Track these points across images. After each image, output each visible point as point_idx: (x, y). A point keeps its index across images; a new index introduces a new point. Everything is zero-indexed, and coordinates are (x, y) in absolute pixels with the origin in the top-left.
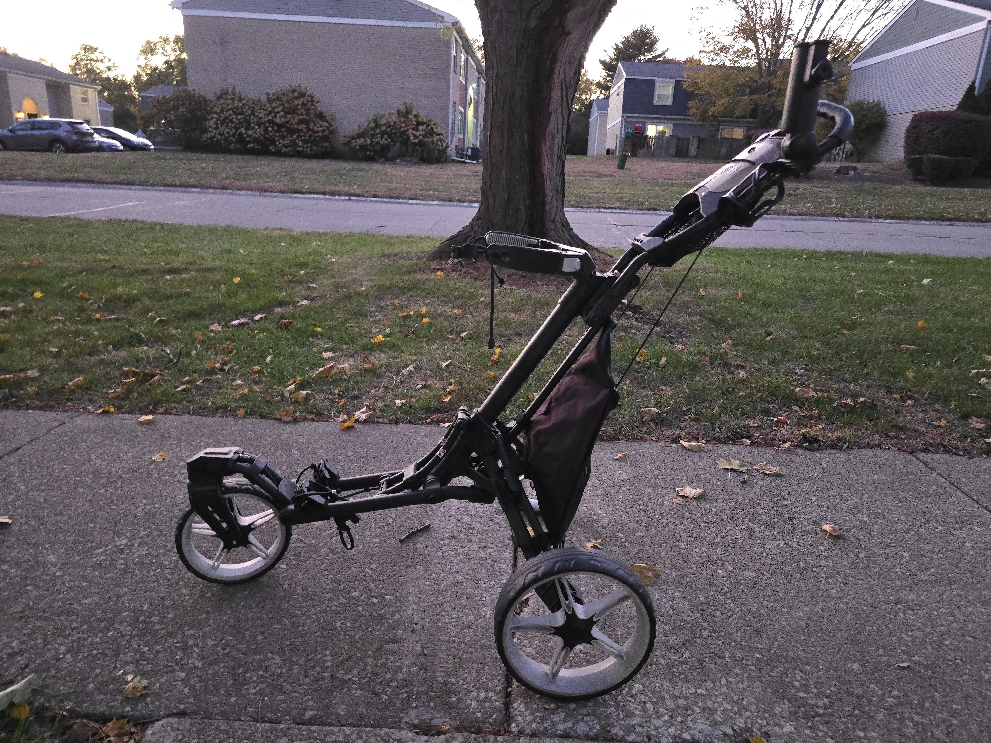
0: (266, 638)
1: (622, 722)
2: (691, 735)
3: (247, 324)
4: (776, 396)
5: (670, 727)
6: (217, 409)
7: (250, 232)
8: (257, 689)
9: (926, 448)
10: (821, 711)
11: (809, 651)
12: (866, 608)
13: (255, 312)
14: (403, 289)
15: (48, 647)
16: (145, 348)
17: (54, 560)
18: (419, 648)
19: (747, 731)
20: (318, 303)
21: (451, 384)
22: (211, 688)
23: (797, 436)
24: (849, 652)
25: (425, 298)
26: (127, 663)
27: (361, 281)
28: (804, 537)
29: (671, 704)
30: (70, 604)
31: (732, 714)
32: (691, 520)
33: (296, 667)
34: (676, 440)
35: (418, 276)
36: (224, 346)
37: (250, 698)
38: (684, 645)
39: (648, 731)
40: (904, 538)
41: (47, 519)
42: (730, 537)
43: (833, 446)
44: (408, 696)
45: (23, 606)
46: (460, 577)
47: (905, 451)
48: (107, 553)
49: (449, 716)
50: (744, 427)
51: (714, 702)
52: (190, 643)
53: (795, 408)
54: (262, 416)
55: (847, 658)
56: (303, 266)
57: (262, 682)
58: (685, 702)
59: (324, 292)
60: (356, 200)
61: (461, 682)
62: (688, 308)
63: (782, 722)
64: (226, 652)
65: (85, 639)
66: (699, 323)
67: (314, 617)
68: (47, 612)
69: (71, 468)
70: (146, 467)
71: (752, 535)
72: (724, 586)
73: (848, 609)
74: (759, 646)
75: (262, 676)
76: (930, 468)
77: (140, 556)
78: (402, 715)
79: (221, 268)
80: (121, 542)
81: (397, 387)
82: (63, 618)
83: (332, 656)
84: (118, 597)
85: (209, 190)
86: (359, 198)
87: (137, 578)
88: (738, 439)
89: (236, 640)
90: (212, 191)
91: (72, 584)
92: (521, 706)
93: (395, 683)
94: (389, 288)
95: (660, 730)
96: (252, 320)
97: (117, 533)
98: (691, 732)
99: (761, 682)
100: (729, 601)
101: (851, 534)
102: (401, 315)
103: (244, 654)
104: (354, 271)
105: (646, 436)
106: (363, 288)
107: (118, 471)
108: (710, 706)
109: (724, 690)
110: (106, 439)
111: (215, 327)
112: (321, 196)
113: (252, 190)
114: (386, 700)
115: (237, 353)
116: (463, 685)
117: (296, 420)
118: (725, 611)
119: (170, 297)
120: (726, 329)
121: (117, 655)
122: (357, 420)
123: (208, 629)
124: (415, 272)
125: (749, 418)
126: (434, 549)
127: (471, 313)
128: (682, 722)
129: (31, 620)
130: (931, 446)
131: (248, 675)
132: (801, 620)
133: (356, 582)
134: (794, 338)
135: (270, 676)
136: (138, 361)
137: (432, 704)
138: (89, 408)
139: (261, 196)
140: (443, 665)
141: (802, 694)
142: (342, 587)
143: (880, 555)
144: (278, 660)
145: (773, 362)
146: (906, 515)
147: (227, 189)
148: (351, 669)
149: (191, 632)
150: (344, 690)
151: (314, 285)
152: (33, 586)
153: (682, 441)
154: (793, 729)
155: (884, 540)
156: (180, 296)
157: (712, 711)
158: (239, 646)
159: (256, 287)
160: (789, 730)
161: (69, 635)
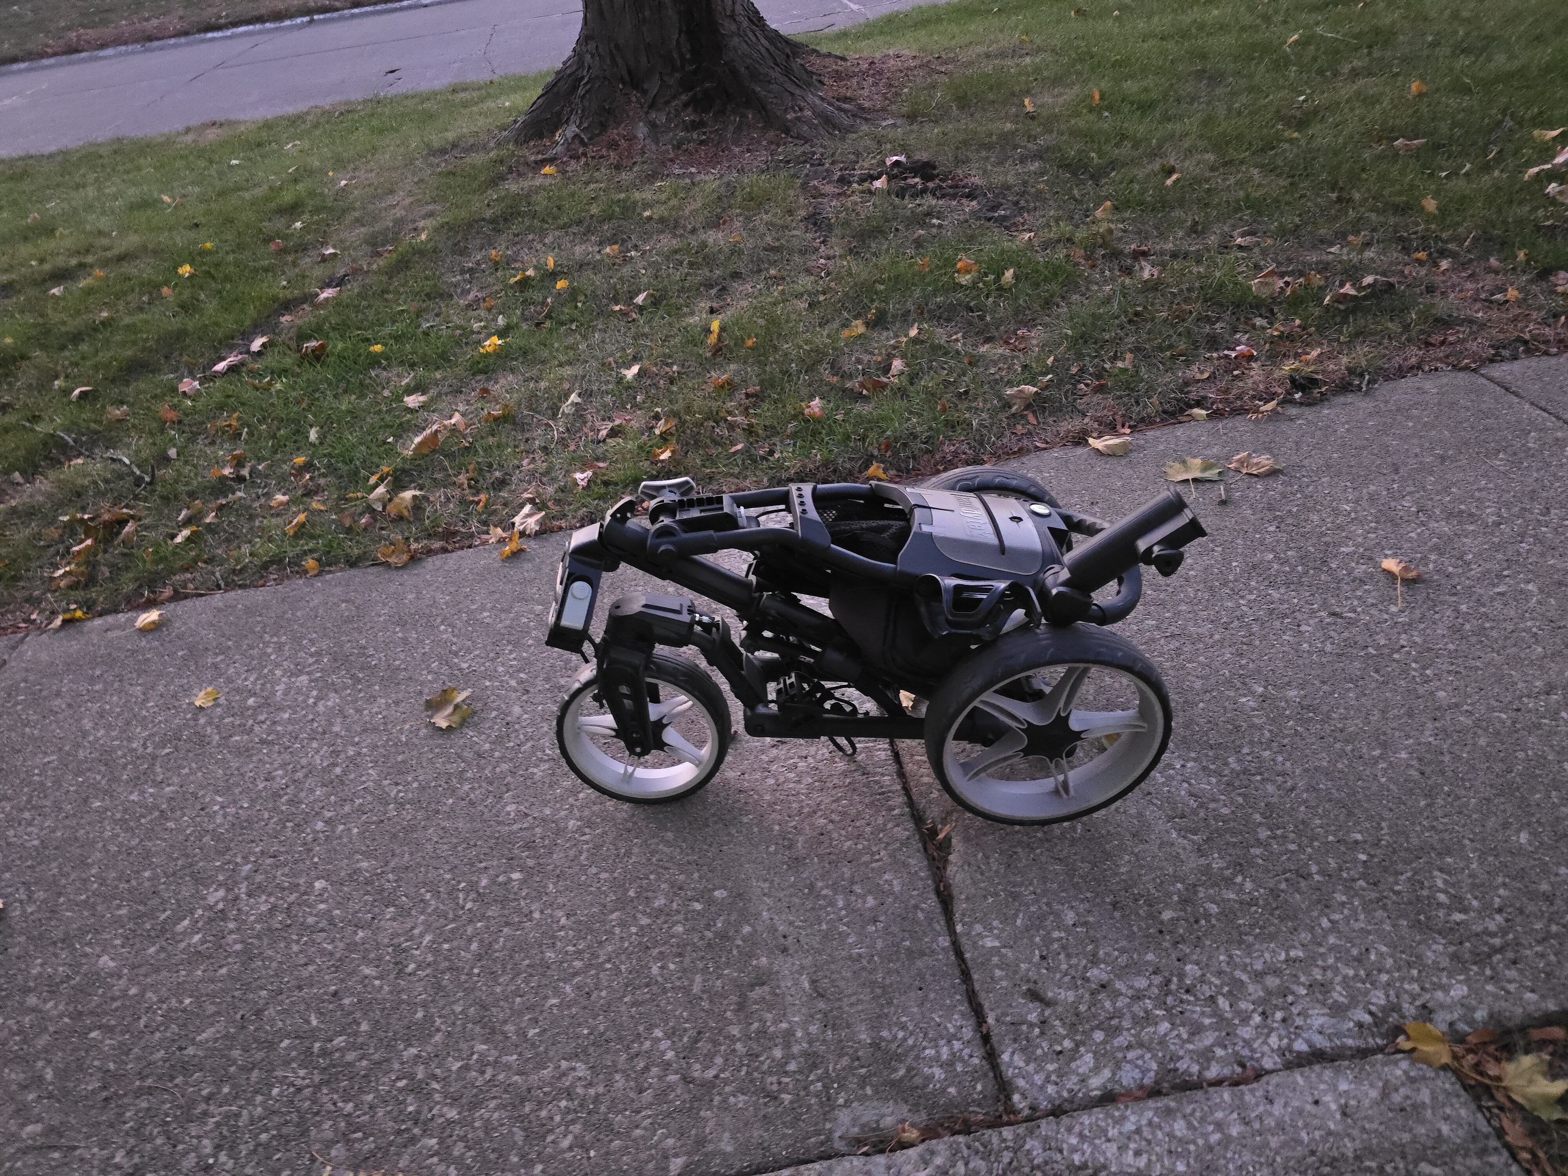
0: (545, 1030)
1: (1191, 1047)
2: (1307, 1041)
3: (242, 364)
4: (1221, 305)
5: (1268, 1035)
6: (265, 566)
7: (161, 144)
8: (570, 1137)
9: (1497, 354)
10: (1497, 941)
11: (1441, 827)
12: (1504, 716)
13: (248, 337)
14: (493, 221)
15: (180, 1147)
16: (80, 461)
17: (112, 964)
18: (806, 985)
19: (1393, 1010)
20: (354, 287)
21: (657, 417)
22: (493, 1156)
23: (1280, 382)
24: (1504, 811)
25: (543, 233)
26: (329, 1144)
27: (414, 221)
28: (1359, 593)
29: (1255, 990)
30: (181, 1049)
31: (1359, 985)
32: (1162, 604)
33: (617, 1077)
34: (1080, 440)
35: (512, 186)
36: (221, 423)
37: (565, 1160)
38: (1239, 867)
39: (1236, 1053)
40: (1519, 554)
41: (63, 881)
42: (1236, 623)
43: (1344, 388)
44: (824, 1086)
45: (100, 1075)
46: (822, 821)
47: (1466, 368)
48: (200, 924)
49: (906, 1108)
50: (1186, 384)
51: (1325, 969)
52: (420, 1076)
53: (1259, 322)
54: (353, 563)
55: (1506, 826)
56: (293, 210)
57: (573, 1122)
58: (1277, 981)
59: (354, 261)
60: (325, 21)
61: (901, 1035)
62: (1015, 147)
63: (1444, 980)
64: (488, 1076)
65: (237, 1115)
66: (1042, 174)
67: (608, 966)
68: (147, 1077)
69: (60, 760)
70: (192, 723)
71: (1271, 612)
72: (1261, 728)
73: (1477, 723)
74: (1359, 837)
75: (568, 1111)
76: (1516, 394)
77: (260, 918)
78: (828, 1126)
79: (145, 248)
80: (216, 896)
81: (563, 443)
82: (179, 1080)
83: (669, 1038)
84: (258, 1013)
85: (46, 62)
86: (328, 15)
87: (274, 965)
88: (1182, 411)
89: (495, 1048)
90: (52, 61)
91: (165, 1006)
92: (1016, 1057)
93: (792, 1067)
94: (470, 225)
95: (1256, 1045)
96: (248, 352)
97: (200, 880)
98: (1305, 1035)
99: (1384, 908)
100: (1280, 759)
101: (1431, 566)
102: (513, 280)
103: (520, 1073)
104: (391, 200)
105: (1025, 442)
106: (423, 237)
107: (145, 746)
108: (1319, 977)
109: (1332, 940)
110: (92, 680)
111: (189, 385)
112: (258, 27)
113: (126, 43)
114: (791, 1102)
115: (250, 434)
116: (905, 1039)
117: (414, 559)
118: (1280, 779)
119: (76, 338)
120: (1092, 177)
121: (305, 1133)
122: (522, 534)
123: (438, 1038)
124: (502, 178)
125: (1188, 364)
126: (758, 775)
127: (636, 247)
128: (1284, 1020)
129: (125, 1100)
130: (1504, 348)
131: (544, 1113)
132: (1409, 766)
133: (652, 877)
134: (1213, 169)
135: (581, 1105)
136: (79, 495)
137: (869, 1091)
138: (33, 617)
139: (146, 50)
140: (860, 1007)
141: (1458, 917)
142: (631, 893)
143: (1492, 599)
144: (581, 1069)
145: (1195, 230)
146: (1508, 505)
147: (77, 51)
148: (710, 1057)
149: (413, 1051)
150: (716, 1103)
151: (331, 251)
152: (100, 1028)
153: (1091, 441)
154: (1465, 988)
155: (1488, 566)
156: (96, 330)
157: (1325, 987)
158: (505, 1059)
159: (227, 278)
160: (1460, 993)
161: (205, 1114)
